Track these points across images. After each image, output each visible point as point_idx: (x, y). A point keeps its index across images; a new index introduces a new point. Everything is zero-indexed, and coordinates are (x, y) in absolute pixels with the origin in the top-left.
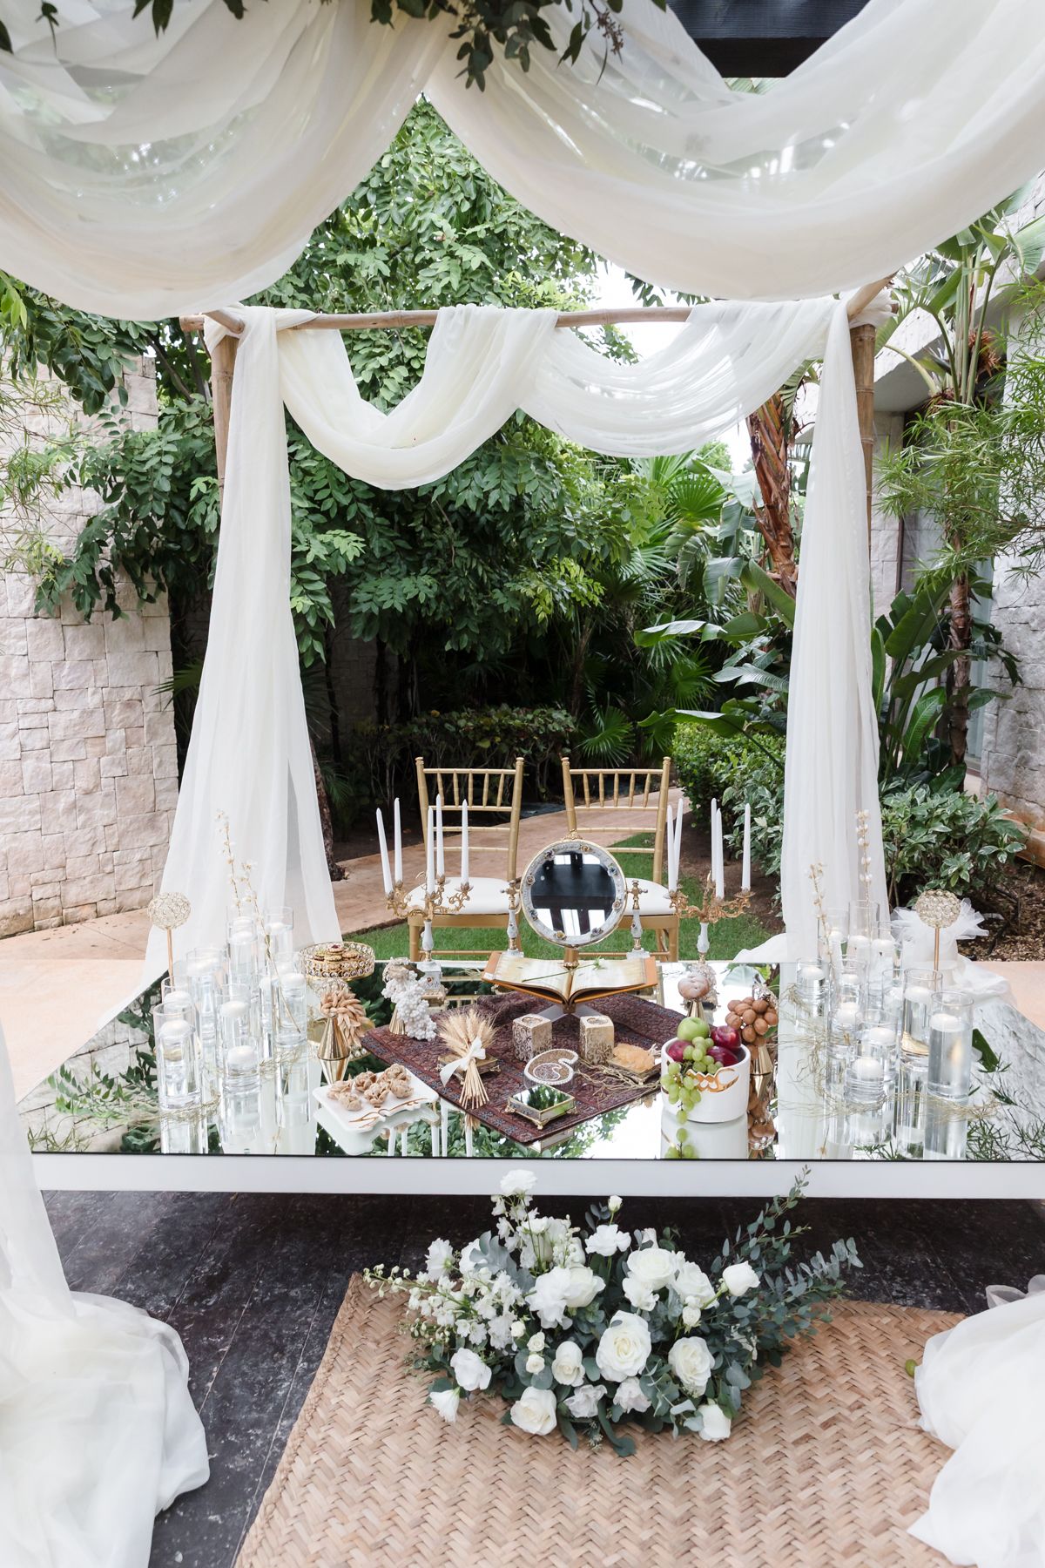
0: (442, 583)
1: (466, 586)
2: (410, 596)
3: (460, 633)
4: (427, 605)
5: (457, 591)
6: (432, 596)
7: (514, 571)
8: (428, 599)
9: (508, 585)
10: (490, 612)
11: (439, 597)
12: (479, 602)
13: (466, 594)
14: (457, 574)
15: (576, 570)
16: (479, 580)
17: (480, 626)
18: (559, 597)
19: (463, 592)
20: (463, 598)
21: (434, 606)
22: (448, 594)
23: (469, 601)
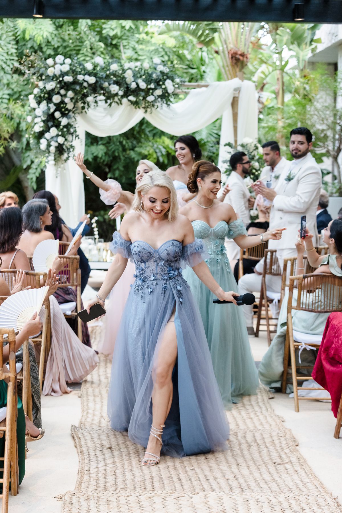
0: (107, 147)
1: (118, 149)
2: (95, 154)
3: (115, 170)
4: (101, 158)
5: (114, 152)
6: (104, 154)
7: (139, 141)
8: (102, 156)
9: (136, 149)
10: (128, 161)
11: (106, 154)
12: (124, 156)
13: (118, 153)
14: (114, 143)
15: (168, 142)
16: (123, 147)
17: (124, 167)
18: (159, 154)
19: (116, 152)
20: (117, 154)
21: (104, 158)
22: (110, 153)
23: (119, 156)
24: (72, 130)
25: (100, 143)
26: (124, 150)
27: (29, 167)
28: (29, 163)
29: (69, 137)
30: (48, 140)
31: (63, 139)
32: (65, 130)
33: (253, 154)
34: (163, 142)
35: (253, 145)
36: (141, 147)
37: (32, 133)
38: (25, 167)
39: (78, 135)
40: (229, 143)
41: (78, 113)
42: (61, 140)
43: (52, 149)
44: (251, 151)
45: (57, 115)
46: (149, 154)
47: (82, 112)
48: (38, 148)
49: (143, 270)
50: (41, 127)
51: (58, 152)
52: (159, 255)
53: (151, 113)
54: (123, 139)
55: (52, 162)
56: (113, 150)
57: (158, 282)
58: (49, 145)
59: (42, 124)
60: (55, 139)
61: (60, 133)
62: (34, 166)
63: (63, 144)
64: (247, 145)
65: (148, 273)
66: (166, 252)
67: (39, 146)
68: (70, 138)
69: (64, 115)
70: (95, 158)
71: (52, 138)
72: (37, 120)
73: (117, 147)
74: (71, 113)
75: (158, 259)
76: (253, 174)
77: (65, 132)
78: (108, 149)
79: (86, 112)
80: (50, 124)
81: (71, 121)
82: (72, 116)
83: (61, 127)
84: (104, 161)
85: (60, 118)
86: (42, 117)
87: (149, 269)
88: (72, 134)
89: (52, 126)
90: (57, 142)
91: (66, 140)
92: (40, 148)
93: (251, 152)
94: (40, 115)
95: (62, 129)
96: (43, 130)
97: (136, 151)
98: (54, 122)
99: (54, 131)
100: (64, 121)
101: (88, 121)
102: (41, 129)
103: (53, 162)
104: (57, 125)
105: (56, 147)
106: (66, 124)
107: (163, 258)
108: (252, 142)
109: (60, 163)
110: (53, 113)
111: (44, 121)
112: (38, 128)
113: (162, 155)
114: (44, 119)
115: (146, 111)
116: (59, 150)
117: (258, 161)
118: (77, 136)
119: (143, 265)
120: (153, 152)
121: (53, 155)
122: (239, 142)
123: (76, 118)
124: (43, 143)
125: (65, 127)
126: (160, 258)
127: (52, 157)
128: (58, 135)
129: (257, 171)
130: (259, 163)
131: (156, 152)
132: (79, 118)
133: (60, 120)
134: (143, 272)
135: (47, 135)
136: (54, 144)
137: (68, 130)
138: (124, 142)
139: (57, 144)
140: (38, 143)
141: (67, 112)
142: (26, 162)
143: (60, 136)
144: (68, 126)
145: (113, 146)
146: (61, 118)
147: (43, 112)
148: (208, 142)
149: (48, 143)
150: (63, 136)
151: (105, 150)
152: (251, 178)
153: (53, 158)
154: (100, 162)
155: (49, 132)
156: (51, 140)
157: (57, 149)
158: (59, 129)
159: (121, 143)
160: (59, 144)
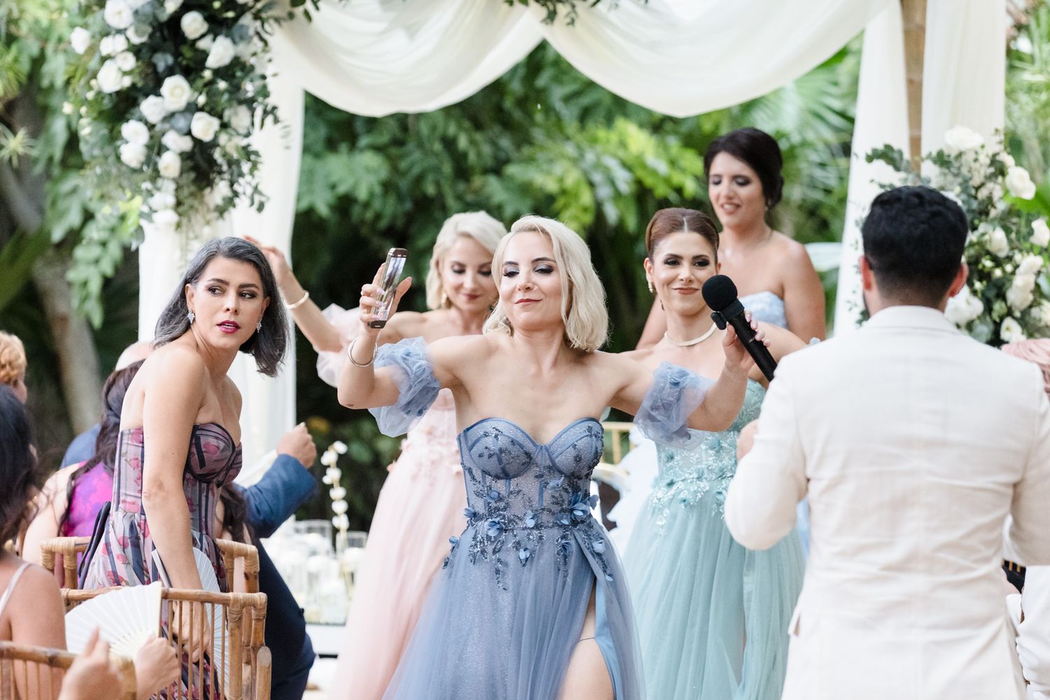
0: (392, 161)
1: (437, 170)
2: (342, 189)
4: (367, 205)
5: (420, 179)
6: (378, 190)
7: (523, 139)
8: (372, 195)
9: (512, 170)
11: (387, 186)
13: (438, 184)
14: (421, 145)
15: (639, 141)
18: (604, 192)
19: (430, 178)
20: (430, 189)
21: (377, 204)
22: (404, 184)
23: (440, 195)
24: (249, 88)
25: (364, 141)
26: (462, 172)
27: (74, 238)
28: (74, 218)
29: (236, 114)
30: (151, 127)
31: (215, 123)
32: (222, 85)
33: (983, 194)
34: (623, 144)
35: (985, 160)
36: (531, 160)
37: (90, 95)
38: (57, 234)
39: (274, 108)
40: (888, 147)
41: (277, 20)
42: (204, 126)
43: (170, 163)
44: (976, 181)
45: (193, 24)
46: (564, 192)
47: (291, 16)
48: (112, 159)
49: (500, 499)
50: (125, 73)
51: (192, 175)
52: (552, 460)
53: (572, 22)
54: (460, 127)
55: (168, 216)
56: (416, 171)
57: (545, 533)
58: (156, 148)
59: (130, 62)
60: (181, 122)
61: (202, 100)
62: (93, 232)
63: (214, 144)
64: (960, 155)
65: (517, 507)
66: (571, 453)
67: (116, 149)
68: (240, 117)
69: (217, 25)
70: (345, 203)
71: (170, 117)
72: (111, 45)
73: (432, 161)
74: (247, 20)
75: (546, 472)
76: (984, 276)
77: (222, 93)
78: (395, 169)
79: (307, 14)
80: (163, 61)
81: (244, 50)
82: (251, 32)
83: (207, 74)
84: (378, 217)
85: (203, 36)
86: (131, 33)
87: (520, 497)
88: (250, 103)
89: (170, 72)
90: (189, 133)
91: (224, 126)
92: (118, 158)
93: (977, 189)
94: (122, 26)
95: (211, 83)
96: (134, 86)
97: (511, 178)
98: (177, 54)
99: (176, 91)
100: (219, 52)
101: (318, 52)
102: (127, 82)
103: (172, 217)
104: (191, 68)
105: (185, 156)
106: (226, 60)
107: (562, 468)
108: (983, 147)
109: (197, 219)
110: (176, 19)
111: (136, 50)
112: (112, 79)
113: (618, 195)
114: (136, 40)
115: (552, 16)
116: (195, 168)
117: (1004, 222)
118: (270, 112)
119: (501, 486)
120: (578, 184)
121: (172, 186)
122: (929, 146)
123: (265, 36)
124: (134, 136)
125: (219, 73)
126: (554, 469)
127: (165, 197)
128: (192, 108)
129: (998, 262)
130: (1007, 231)
131: (592, 185)
132: (278, 37)
133: (202, 44)
134: (502, 505)
135: (150, 107)
136: (176, 143)
137: (235, 88)
138: (463, 142)
139: (186, 144)
140: (114, 137)
141: (230, 14)
142: (62, 215)
143: (202, 109)
144: (235, 70)
145: (417, 155)
146: (209, 38)
147: (136, 13)
148: (804, 144)
149: (151, 137)
150: (213, 110)
151: (384, 173)
152: (974, 292)
153: (171, 200)
154: (362, 222)
155: (159, 95)
156: (167, 126)
157: (190, 163)
158: (200, 83)
159: (449, 143)
160: (197, 142)
